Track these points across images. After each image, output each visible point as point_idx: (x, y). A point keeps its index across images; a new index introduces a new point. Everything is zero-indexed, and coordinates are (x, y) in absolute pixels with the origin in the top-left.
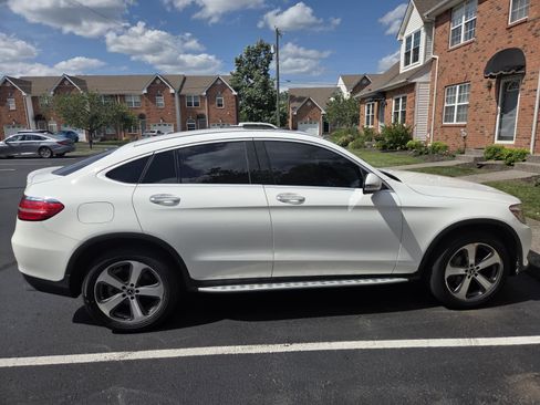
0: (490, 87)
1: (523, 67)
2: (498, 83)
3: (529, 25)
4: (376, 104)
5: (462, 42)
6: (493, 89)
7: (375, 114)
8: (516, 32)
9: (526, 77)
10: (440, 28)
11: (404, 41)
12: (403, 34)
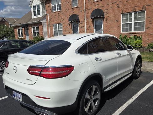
0: (69, 25)
1: (79, 20)
2: (71, 24)
3: (78, 8)
4: (23, 29)
5: (57, 10)
6: (70, 26)
7: (23, 33)
8: (75, 10)
9: (80, 23)
10: (48, 5)
11: (32, 7)
12: (31, 5)
